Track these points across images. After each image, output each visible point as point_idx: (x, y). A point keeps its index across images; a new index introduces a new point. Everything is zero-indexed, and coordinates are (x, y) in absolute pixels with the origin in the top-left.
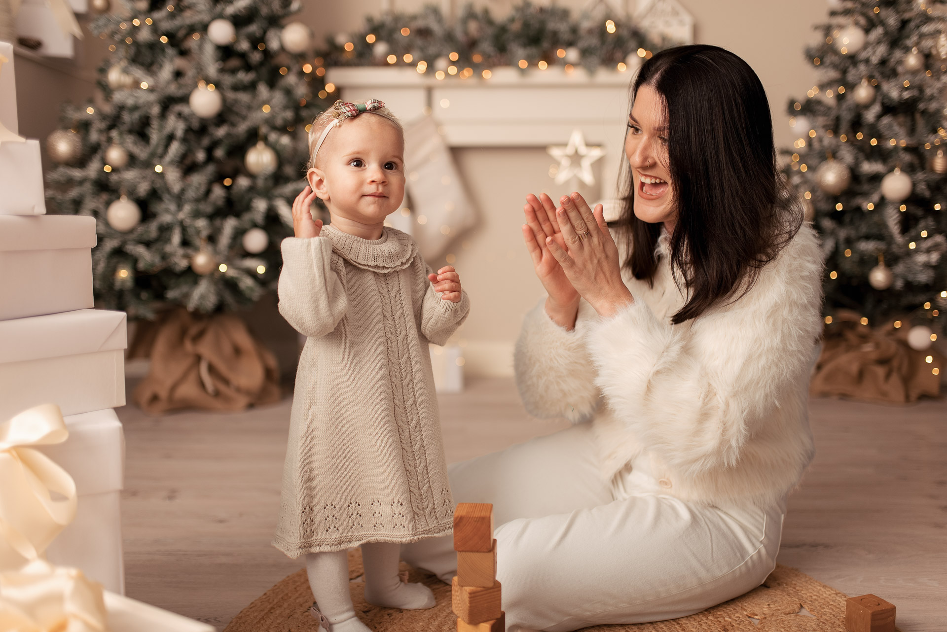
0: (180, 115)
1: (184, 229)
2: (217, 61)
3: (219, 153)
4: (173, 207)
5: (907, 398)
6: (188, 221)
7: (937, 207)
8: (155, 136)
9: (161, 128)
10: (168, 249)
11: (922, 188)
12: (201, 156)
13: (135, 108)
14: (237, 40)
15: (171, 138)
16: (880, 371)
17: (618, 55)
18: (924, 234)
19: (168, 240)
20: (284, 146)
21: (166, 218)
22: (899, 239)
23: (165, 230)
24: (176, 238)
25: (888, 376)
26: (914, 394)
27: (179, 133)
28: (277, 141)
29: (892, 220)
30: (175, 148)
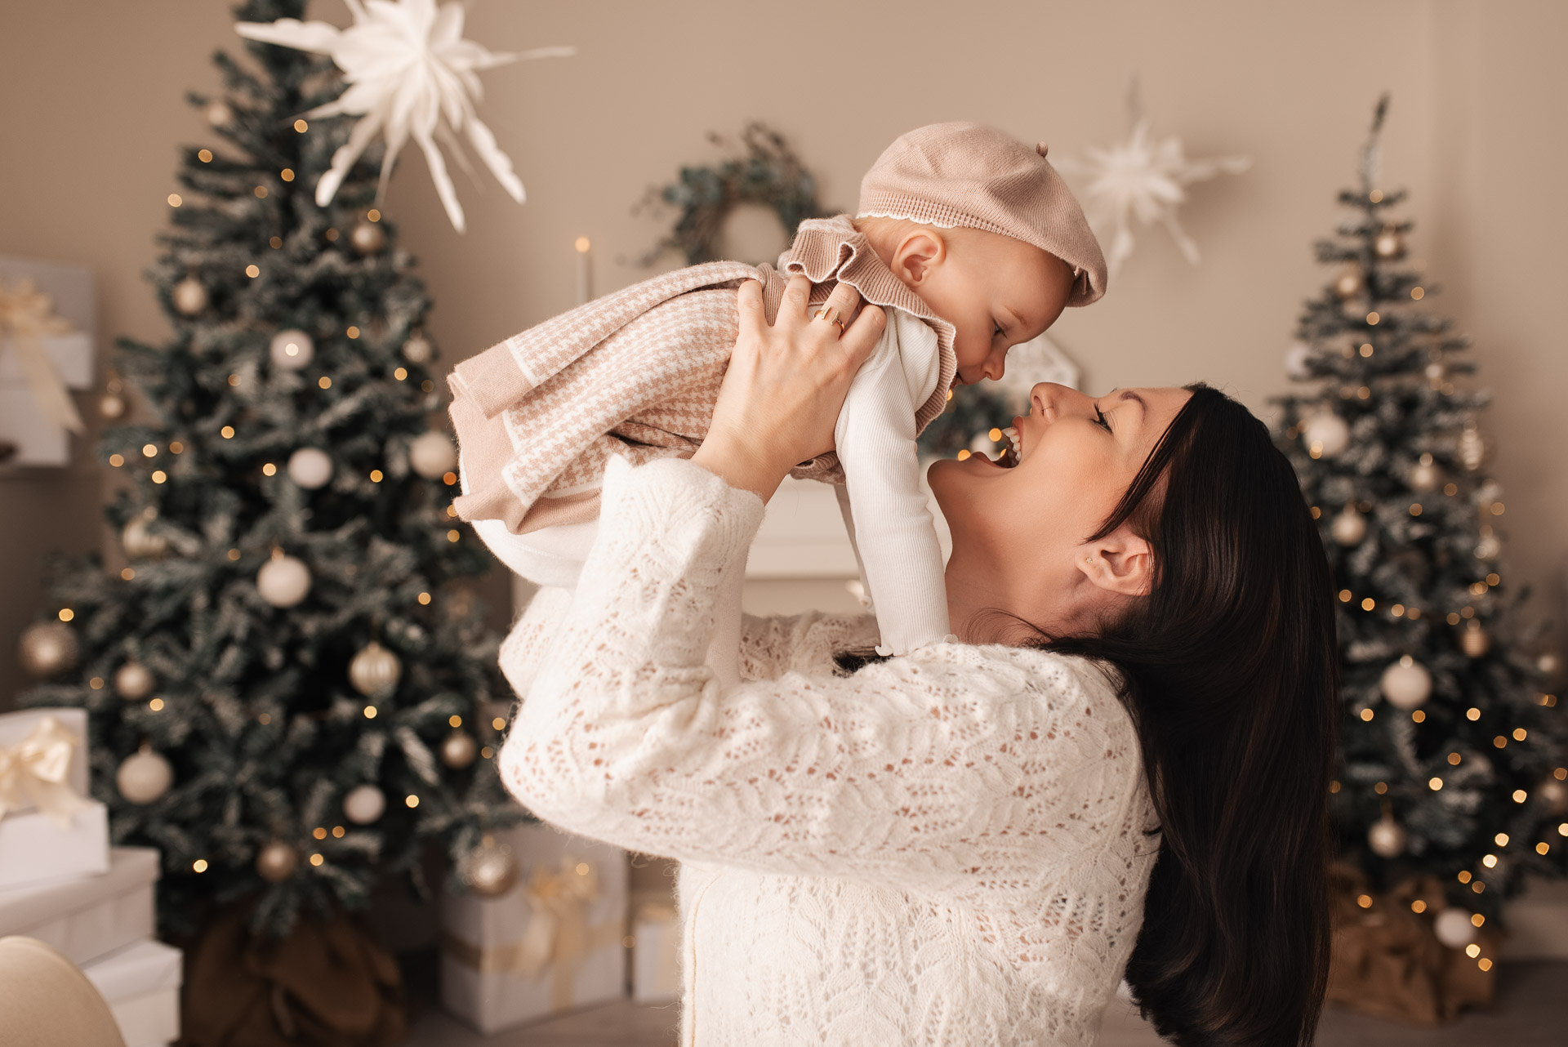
0: (240, 600)
1: (246, 801)
2: (303, 508)
3: (306, 656)
4: (227, 762)
5: (1441, 1012)
6: (253, 788)
7: (1474, 714)
8: (199, 640)
9: (210, 626)
10: (219, 832)
11: (1447, 683)
12: (275, 658)
13: (169, 590)
14: (335, 474)
15: (226, 642)
16: (1395, 966)
17: (959, 438)
18: (1454, 759)
19: (218, 817)
20: (413, 642)
21: (218, 778)
22: (1415, 768)
23: (214, 798)
24: (232, 813)
25: (1408, 974)
26: (1452, 1003)
27: (240, 632)
28: (402, 635)
29: (1402, 736)
30: (232, 657)
